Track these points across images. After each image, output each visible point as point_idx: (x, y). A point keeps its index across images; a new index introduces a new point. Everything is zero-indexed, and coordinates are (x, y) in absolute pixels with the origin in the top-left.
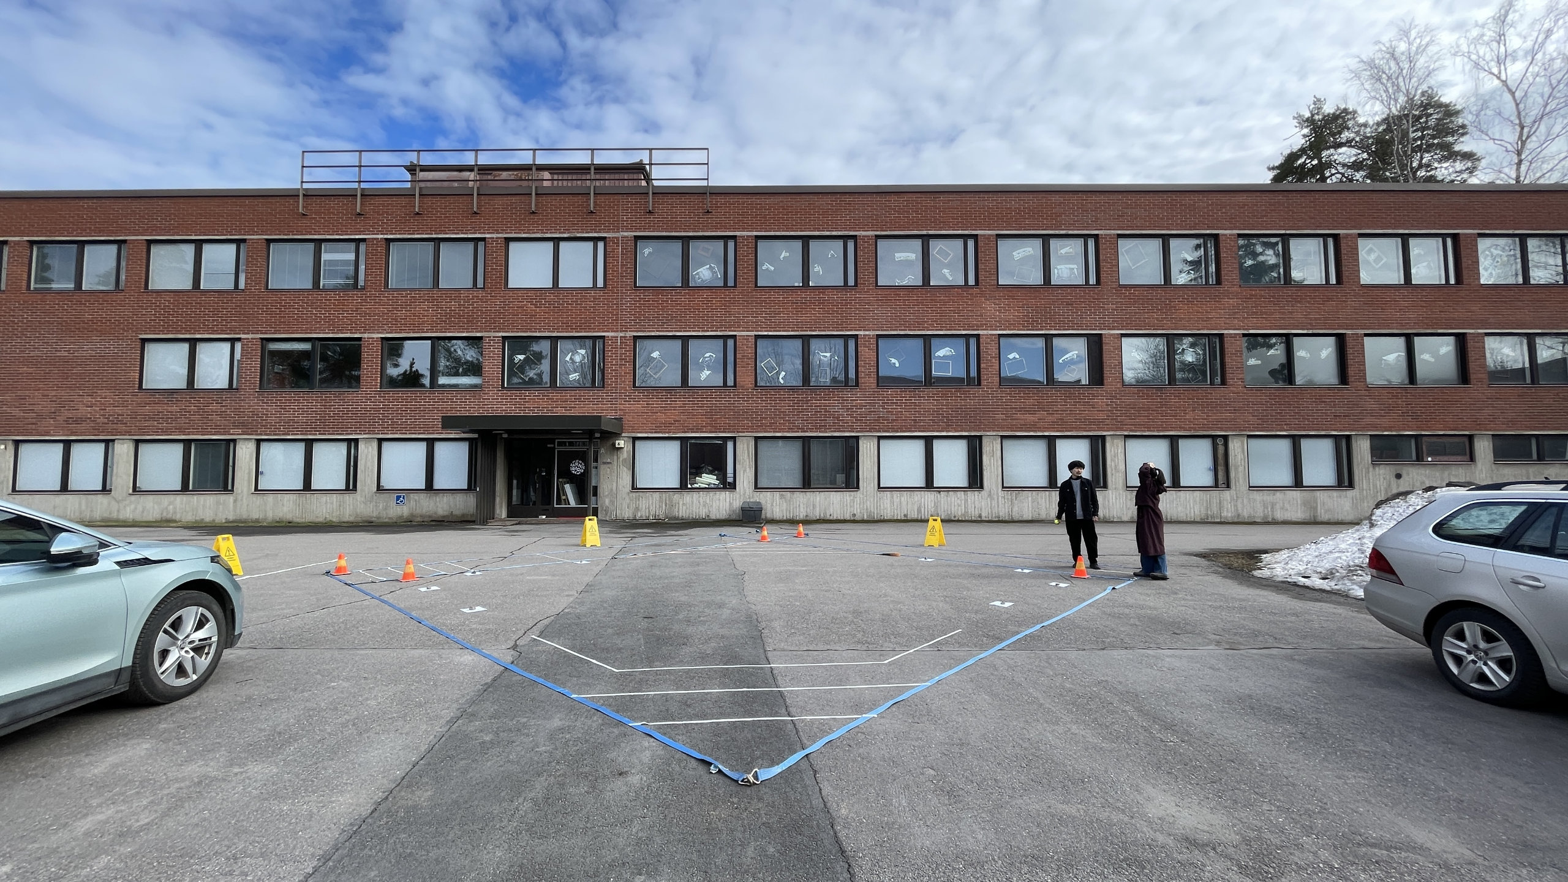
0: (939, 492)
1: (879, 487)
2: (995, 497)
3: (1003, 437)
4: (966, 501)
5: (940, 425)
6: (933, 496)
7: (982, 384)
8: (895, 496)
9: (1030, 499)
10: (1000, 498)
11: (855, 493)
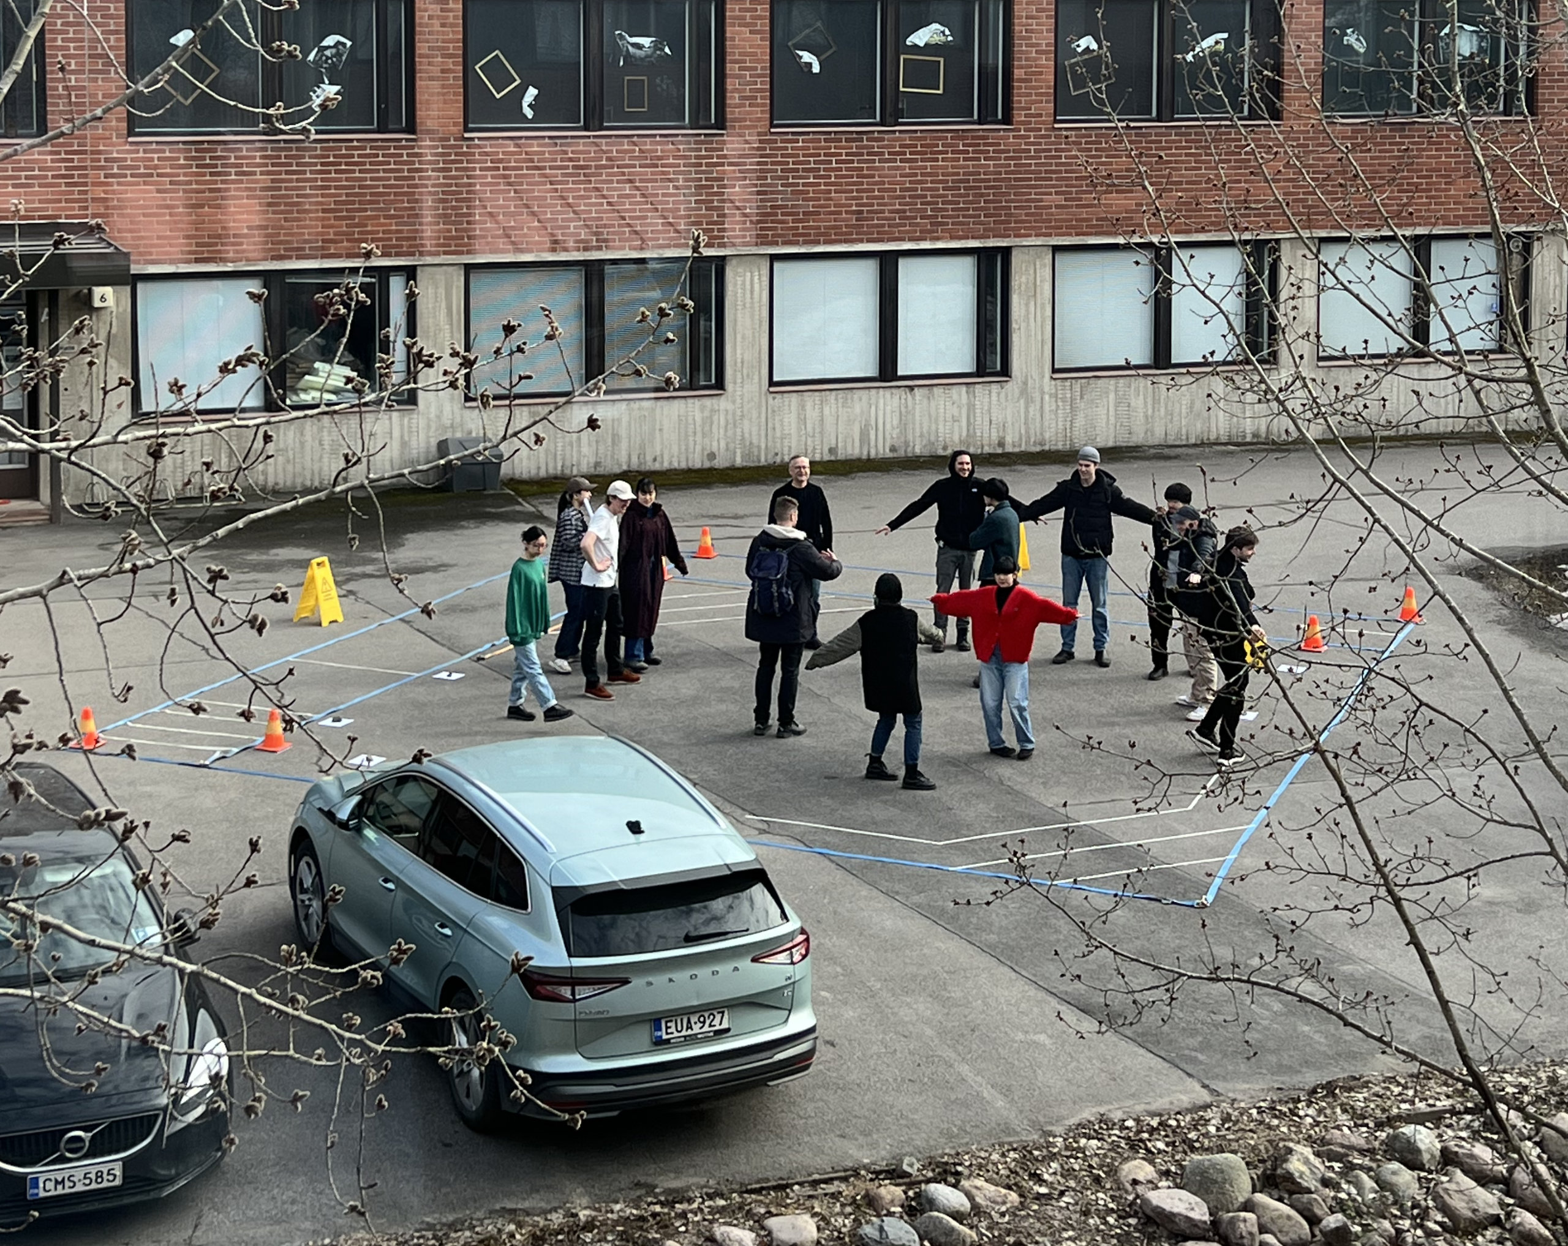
0: (911, 388)
1: (772, 383)
2: (1037, 396)
3: (1056, 249)
4: (971, 407)
5: (918, 224)
6: (896, 399)
7: (1016, 119)
8: (809, 405)
9: (1112, 396)
10: (1047, 397)
11: (715, 400)
